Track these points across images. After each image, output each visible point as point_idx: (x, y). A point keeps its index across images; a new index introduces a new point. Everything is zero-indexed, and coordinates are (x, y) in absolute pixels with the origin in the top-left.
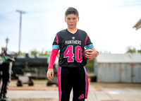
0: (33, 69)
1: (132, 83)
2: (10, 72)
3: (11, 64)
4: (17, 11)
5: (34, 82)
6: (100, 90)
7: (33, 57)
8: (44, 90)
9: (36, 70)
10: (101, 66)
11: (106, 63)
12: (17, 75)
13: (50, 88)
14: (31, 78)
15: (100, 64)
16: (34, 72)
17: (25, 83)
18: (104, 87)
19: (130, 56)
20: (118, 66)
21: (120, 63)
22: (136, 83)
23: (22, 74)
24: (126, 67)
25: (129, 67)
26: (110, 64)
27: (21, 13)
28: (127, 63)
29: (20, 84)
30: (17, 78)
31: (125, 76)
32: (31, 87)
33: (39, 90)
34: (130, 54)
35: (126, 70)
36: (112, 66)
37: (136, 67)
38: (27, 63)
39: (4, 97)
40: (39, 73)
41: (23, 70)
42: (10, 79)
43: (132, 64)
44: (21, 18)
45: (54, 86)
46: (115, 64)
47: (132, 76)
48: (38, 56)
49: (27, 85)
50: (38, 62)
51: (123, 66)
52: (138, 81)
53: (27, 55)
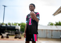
0: (9, 31)
1: (52, 38)
4: (3, 6)
5: (9, 36)
8: (13, 40)
9: (10, 31)
11: (41, 30)
12: (2, 33)
13: (16, 39)
16: (9, 32)
17: (5, 37)
19: (51, 27)
20: (46, 31)
21: (47, 30)
23: (4, 33)
26: (42, 30)
27: (5, 6)
28: (50, 30)
32: (7, 39)
33: (11, 40)
35: (49, 33)
36: (43, 31)
37: (54, 32)
38: (6, 28)
40: (11, 33)
41: (4, 31)
43: (52, 31)
44: (4, 9)
45: (18, 38)
46: (44, 30)
47: (52, 35)
48: (11, 25)
49: (6, 38)
50: (11, 28)
51: (48, 31)
52: (54, 38)
53: (6, 25)
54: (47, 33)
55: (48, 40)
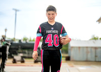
0: (24, 51)
1: (96, 61)
2: (8, 53)
3: (8, 47)
4: (14, 9)
5: (25, 60)
6: (72, 67)
7: (24, 42)
8: (32, 66)
9: (26, 51)
10: (73, 49)
11: (77, 47)
12: (13, 55)
13: (36, 64)
14: (23, 57)
15: (72, 47)
16: (25, 53)
18: (75, 64)
19: (94, 42)
21: (87, 47)
22: (99, 62)
23: (16, 54)
24: (91, 50)
25: (93, 50)
26: (79, 48)
27: (16, 10)
28: (92, 47)
29: (15, 62)
30: (13, 57)
31: (90, 57)
33: (28, 66)
34: (94, 40)
35: (91, 52)
36: (81, 49)
37: (98, 50)
38: (20, 47)
41: (17, 52)
42: (7, 58)
43: (96, 48)
44: (16, 15)
45: (39, 63)
46: (83, 47)
47: (96, 56)
48: (28, 41)
49: (20, 62)
51: (89, 49)
52: (100, 60)
53: (20, 41)
54: (87, 52)
55: (89, 64)
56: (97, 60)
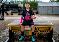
0: (12, 9)
3: (5, 5)
6: (39, 17)
7: (12, 4)
10: (40, 8)
11: (42, 6)
18: (41, 16)
19: (52, 4)
21: (48, 6)
23: (8, 11)
25: (51, 8)
26: (44, 7)
38: (10, 6)
39: (3, 18)
41: (8, 9)
43: (53, 7)
47: (53, 12)
50: (14, 6)
52: (55, 14)
53: (10, 3)
54: (48, 9)
56: (53, 14)
